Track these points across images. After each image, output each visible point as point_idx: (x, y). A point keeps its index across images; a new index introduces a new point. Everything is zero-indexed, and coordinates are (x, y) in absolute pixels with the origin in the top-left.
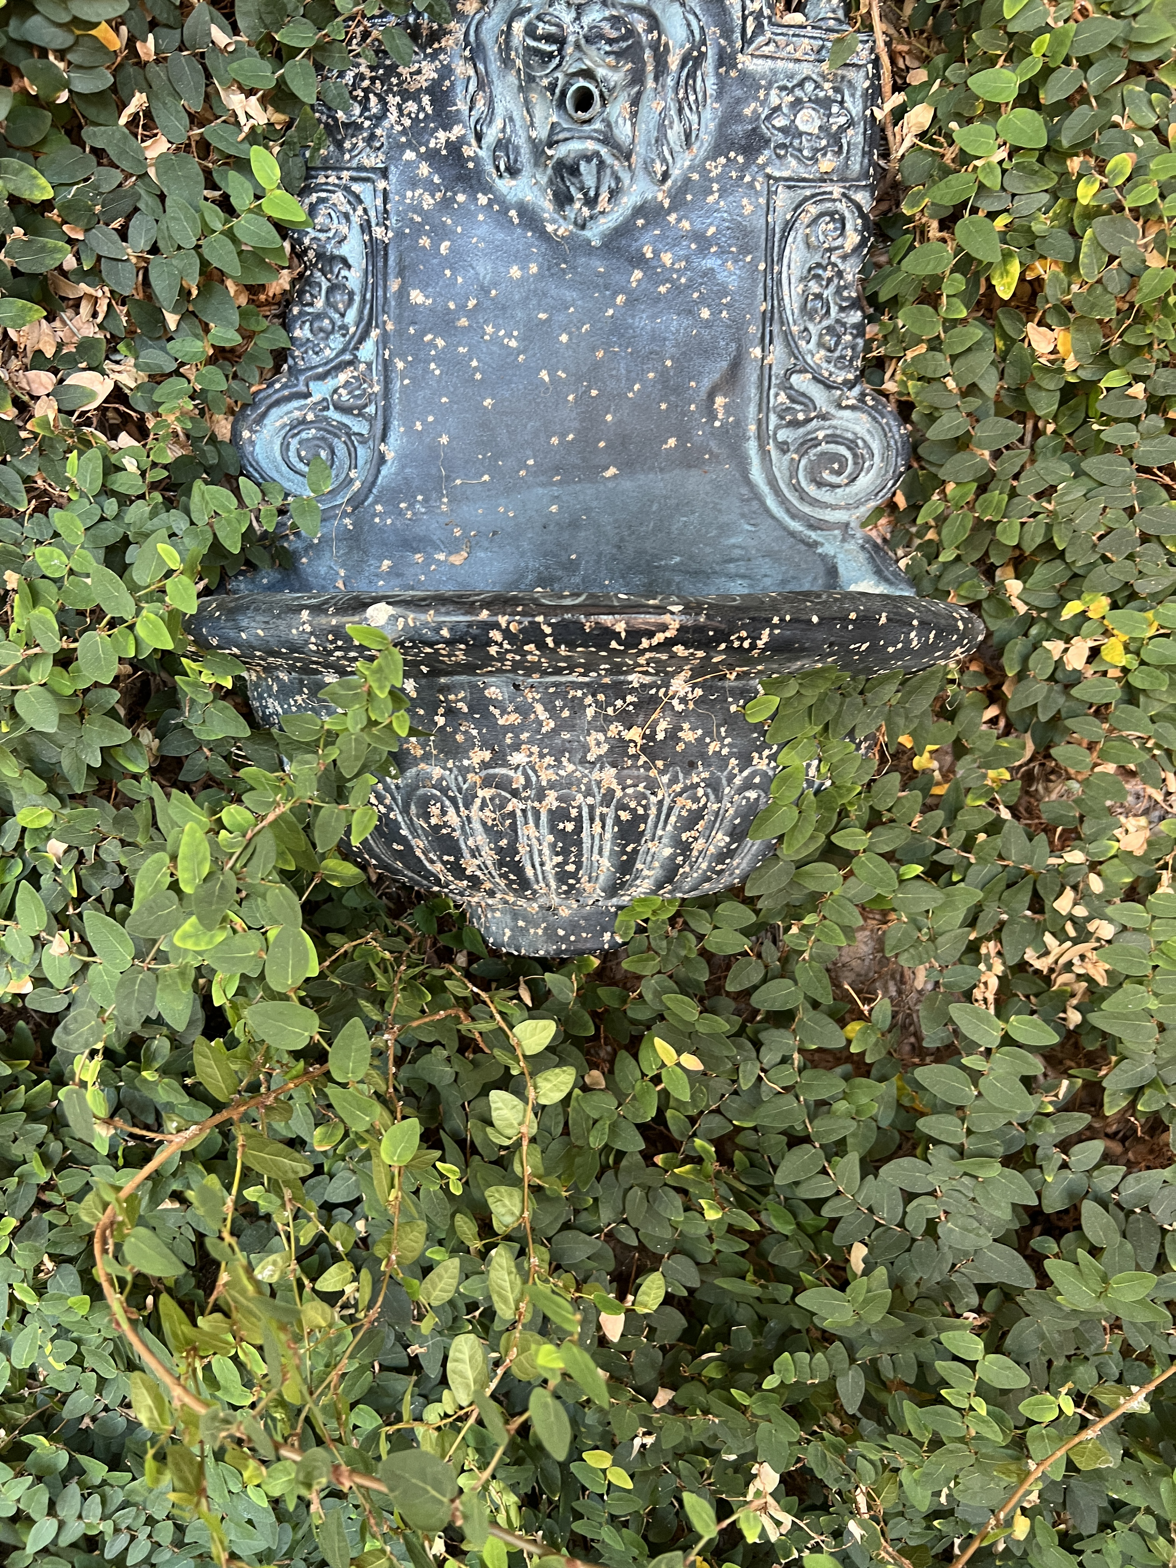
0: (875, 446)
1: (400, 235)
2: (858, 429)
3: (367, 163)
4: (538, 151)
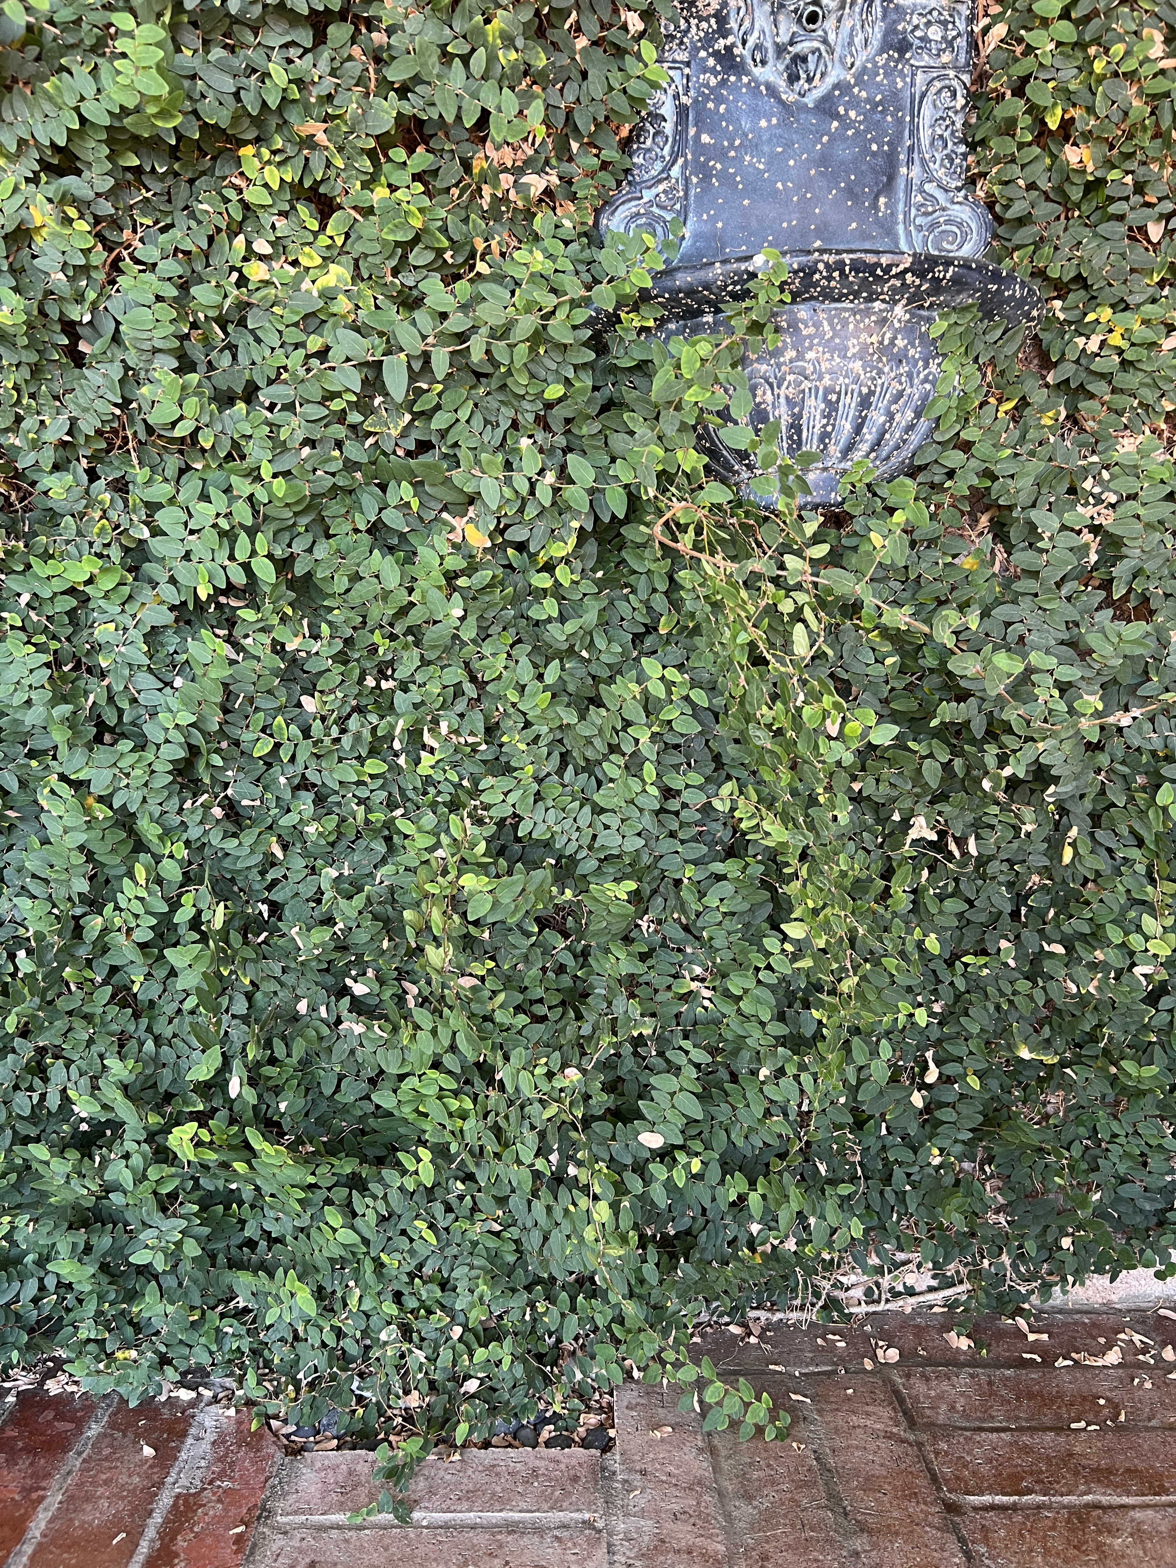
0: (973, 226)
1: (695, 101)
2: (963, 216)
3: (678, 58)
4: (780, 50)
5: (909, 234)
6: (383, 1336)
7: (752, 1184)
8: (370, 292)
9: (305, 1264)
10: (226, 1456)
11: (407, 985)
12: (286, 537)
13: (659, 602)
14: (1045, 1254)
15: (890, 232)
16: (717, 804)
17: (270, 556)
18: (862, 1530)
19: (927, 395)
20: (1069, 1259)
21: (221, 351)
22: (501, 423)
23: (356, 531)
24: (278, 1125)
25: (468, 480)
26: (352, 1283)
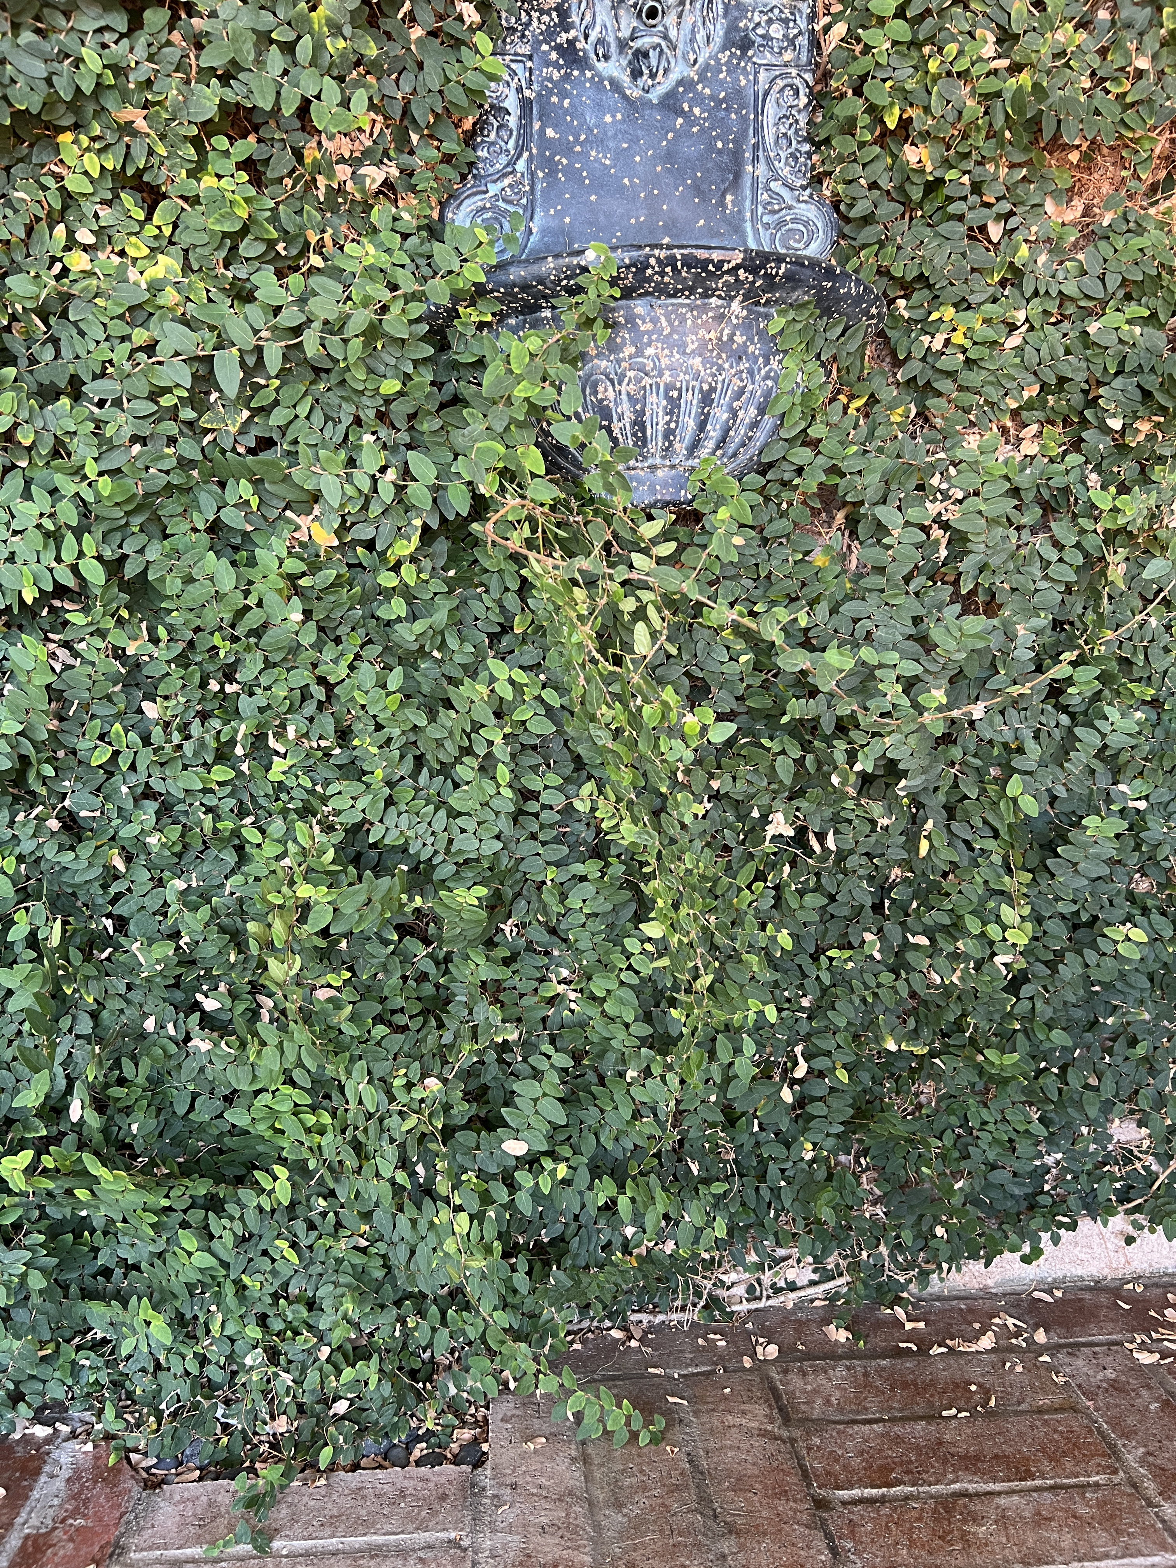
0: (820, 225)
1: (539, 95)
2: (809, 214)
3: (519, 51)
4: (622, 45)
5: (756, 232)
6: (248, 1361)
7: (621, 1188)
8: (202, 285)
9: (162, 1290)
10: (80, 1493)
11: (261, 998)
12: (117, 537)
13: (512, 601)
14: (921, 1243)
15: (737, 229)
16: (578, 805)
17: (99, 558)
18: (730, 1532)
19: (769, 392)
20: (943, 1247)
21: (44, 343)
22: (343, 419)
23: (195, 530)
24: (130, 1146)
25: (309, 477)
26: (213, 1308)
